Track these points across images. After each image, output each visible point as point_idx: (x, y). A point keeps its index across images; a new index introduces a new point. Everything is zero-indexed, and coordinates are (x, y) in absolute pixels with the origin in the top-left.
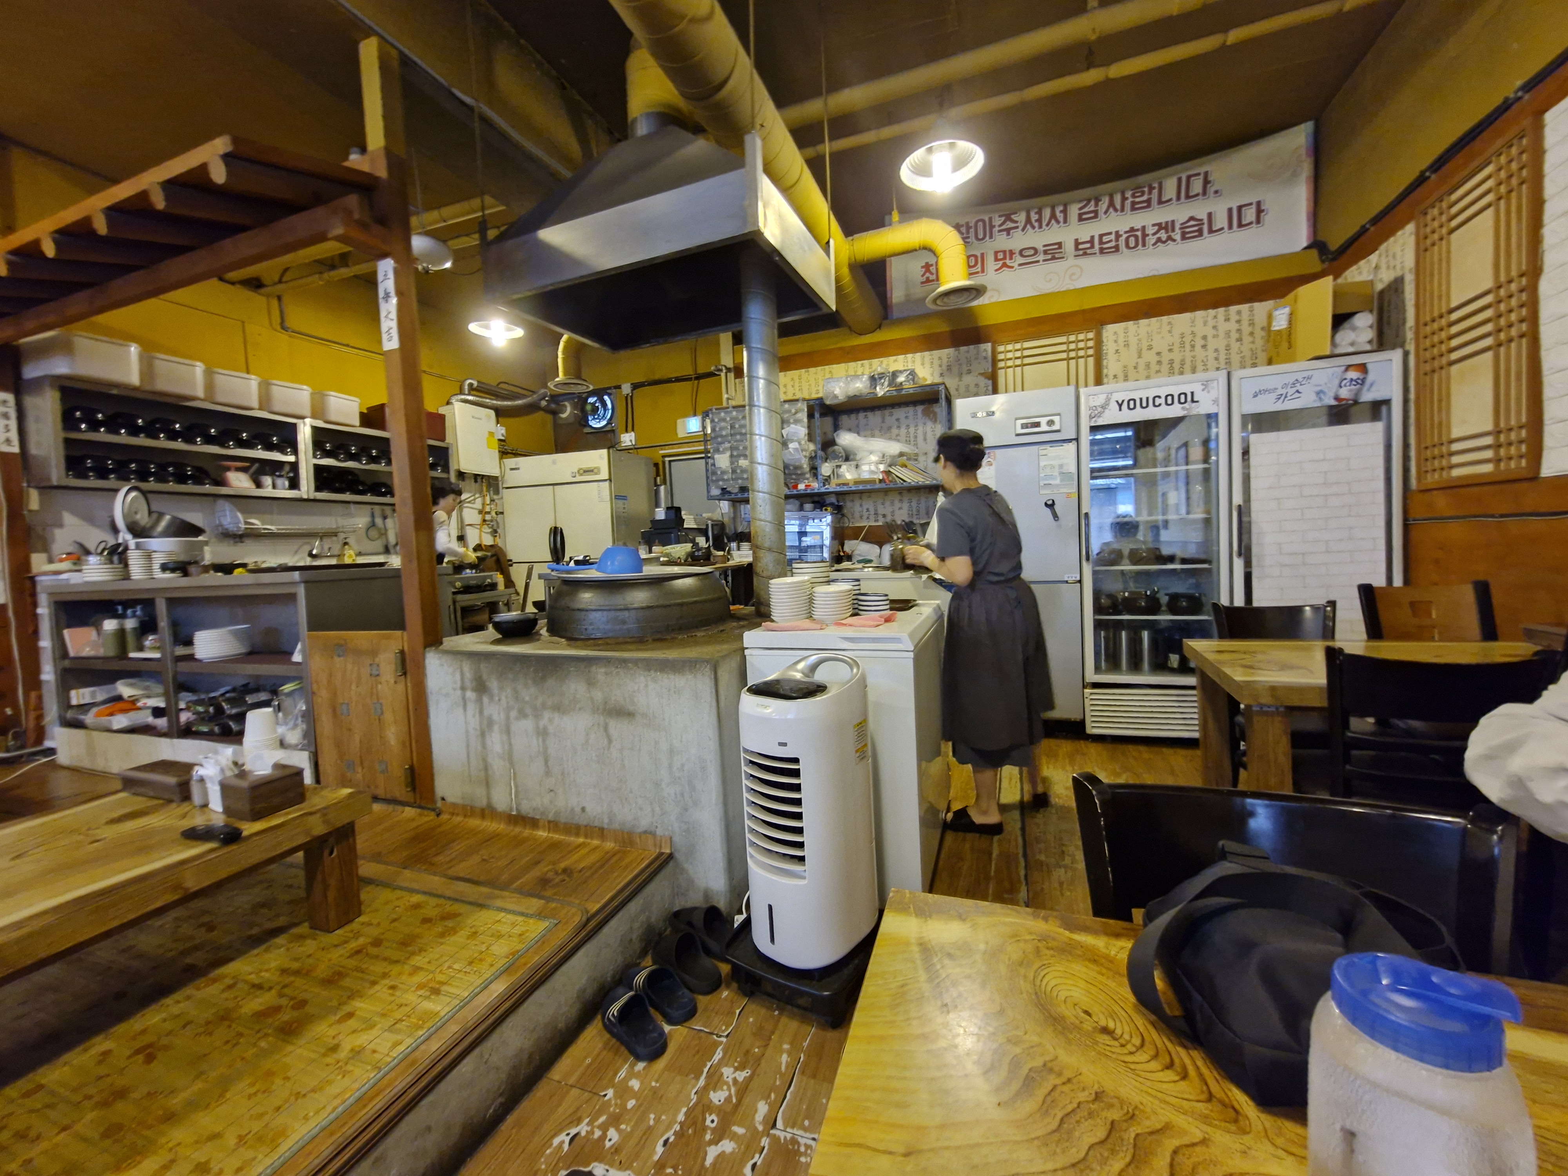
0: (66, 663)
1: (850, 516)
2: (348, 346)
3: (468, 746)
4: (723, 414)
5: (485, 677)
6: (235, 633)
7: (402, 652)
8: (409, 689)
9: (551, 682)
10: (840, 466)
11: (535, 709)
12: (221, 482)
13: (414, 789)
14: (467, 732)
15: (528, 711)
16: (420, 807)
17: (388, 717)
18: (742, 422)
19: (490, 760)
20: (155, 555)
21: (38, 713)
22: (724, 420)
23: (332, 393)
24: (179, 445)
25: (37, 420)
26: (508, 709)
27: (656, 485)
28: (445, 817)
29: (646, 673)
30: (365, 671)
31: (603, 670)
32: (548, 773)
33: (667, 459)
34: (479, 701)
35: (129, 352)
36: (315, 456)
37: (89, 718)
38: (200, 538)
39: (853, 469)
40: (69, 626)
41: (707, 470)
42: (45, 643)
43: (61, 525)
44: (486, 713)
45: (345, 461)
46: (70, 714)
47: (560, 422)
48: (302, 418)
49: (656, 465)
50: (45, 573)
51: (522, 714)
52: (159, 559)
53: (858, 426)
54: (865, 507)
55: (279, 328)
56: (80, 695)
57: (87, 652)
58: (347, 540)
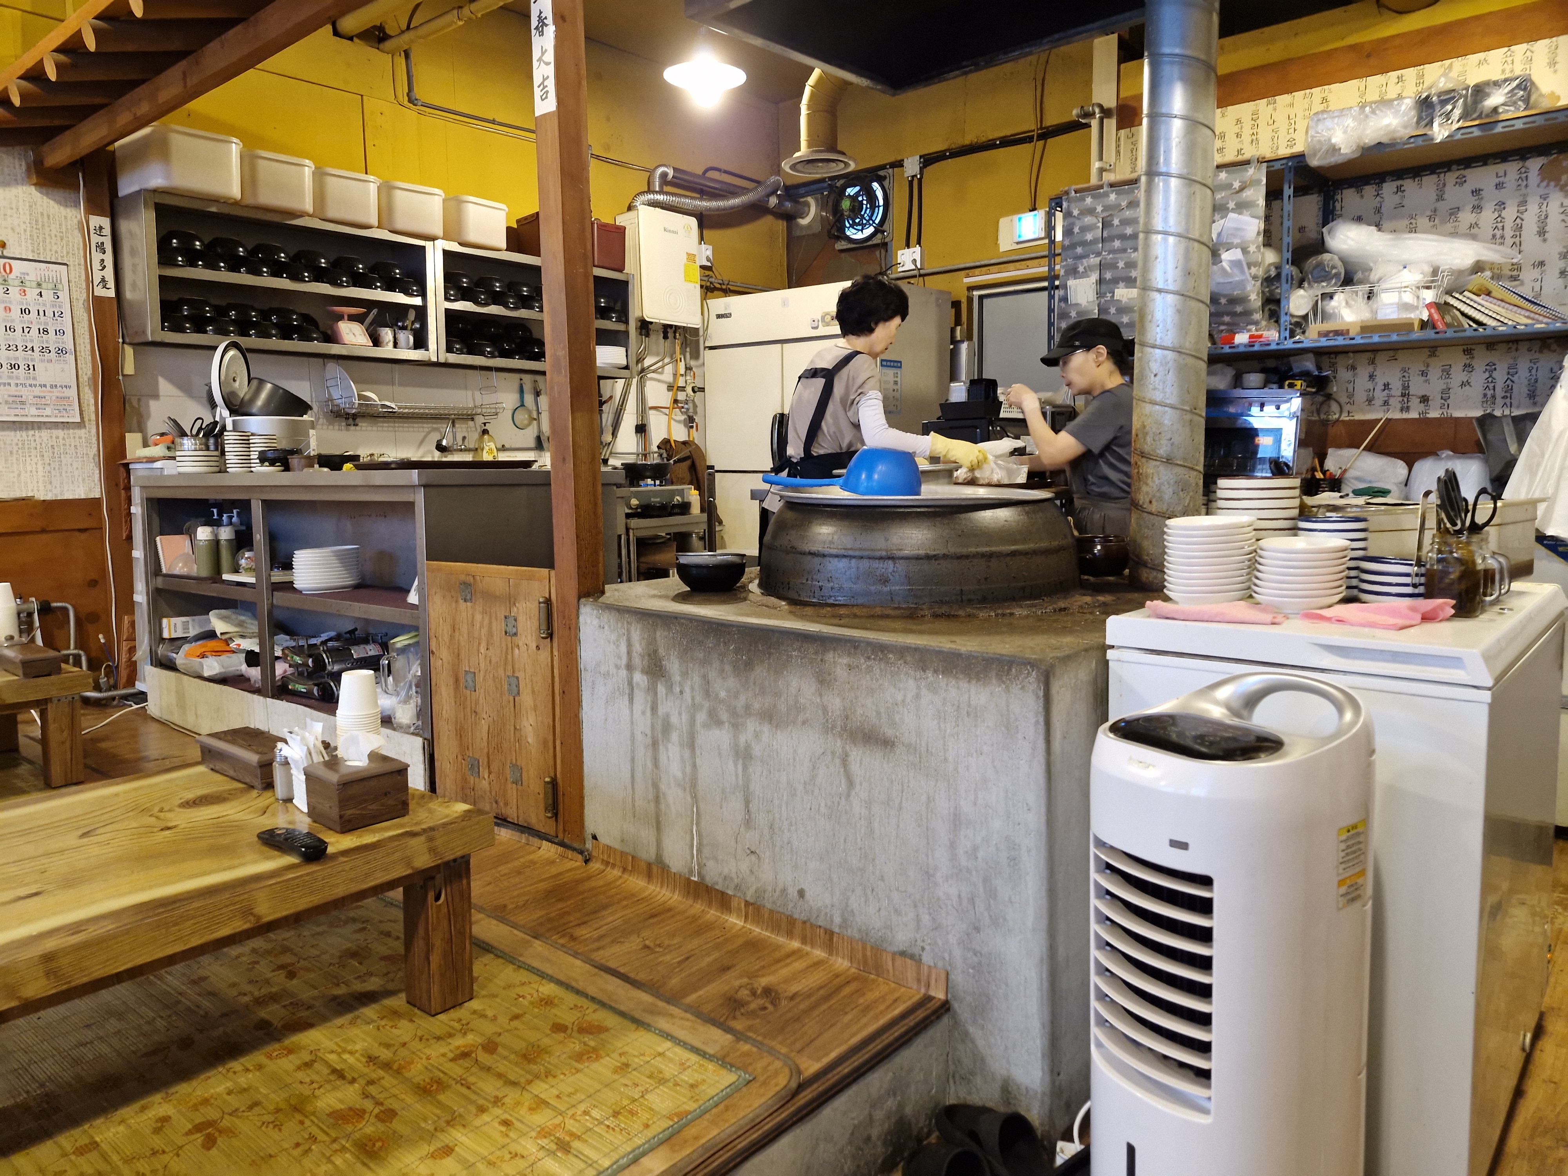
0: (159, 582)
1: (1343, 399)
2: (493, 122)
3: (633, 760)
4: (1089, 200)
5: (662, 652)
6: (342, 557)
7: (548, 602)
8: (556, 659)
9: (760, 671)
10: (1331, 296)
11: (734, 713)
12: (331, 337)
13: (556, 815)
14: (633, 735)
15: (724, 716)
16: (562, 844)
17: (526, 699)
18: (1128, 213)
19: (663, 787)
20: (253, 440)
21: (131, 644)
22: (1091, 211)
23: (471, 199)
24: (283, 283)
25: (134, 252)
26: (694, 708)
27: (953, 341)
28: (595, 866)
29: (918, 674)
30: (498, 627)
31: (845, 661)
32: (748, 823)
33: (976, 293)
34: (652, 689)
35: (229, 152)
36: (447, 299)
37: (180, 659)
38: (305, 417)
39: (1361, 301)
40: (162, 533)
41: (1051, 310)
42: (138, 553)
43: (156, 396)
44: (661, 711)
45: (486, 304)
46: (161, 650)
47: (797, 233)
48: (433, 239)
49: (956, 305)
50: (139, 461)
51: (714, 720)
52: (258, 445)
53: (1378, 210)
54: (1380, 381)
55: (406, 102)
56: (172, 626)
57: (179, 569)
58: (488, 427)
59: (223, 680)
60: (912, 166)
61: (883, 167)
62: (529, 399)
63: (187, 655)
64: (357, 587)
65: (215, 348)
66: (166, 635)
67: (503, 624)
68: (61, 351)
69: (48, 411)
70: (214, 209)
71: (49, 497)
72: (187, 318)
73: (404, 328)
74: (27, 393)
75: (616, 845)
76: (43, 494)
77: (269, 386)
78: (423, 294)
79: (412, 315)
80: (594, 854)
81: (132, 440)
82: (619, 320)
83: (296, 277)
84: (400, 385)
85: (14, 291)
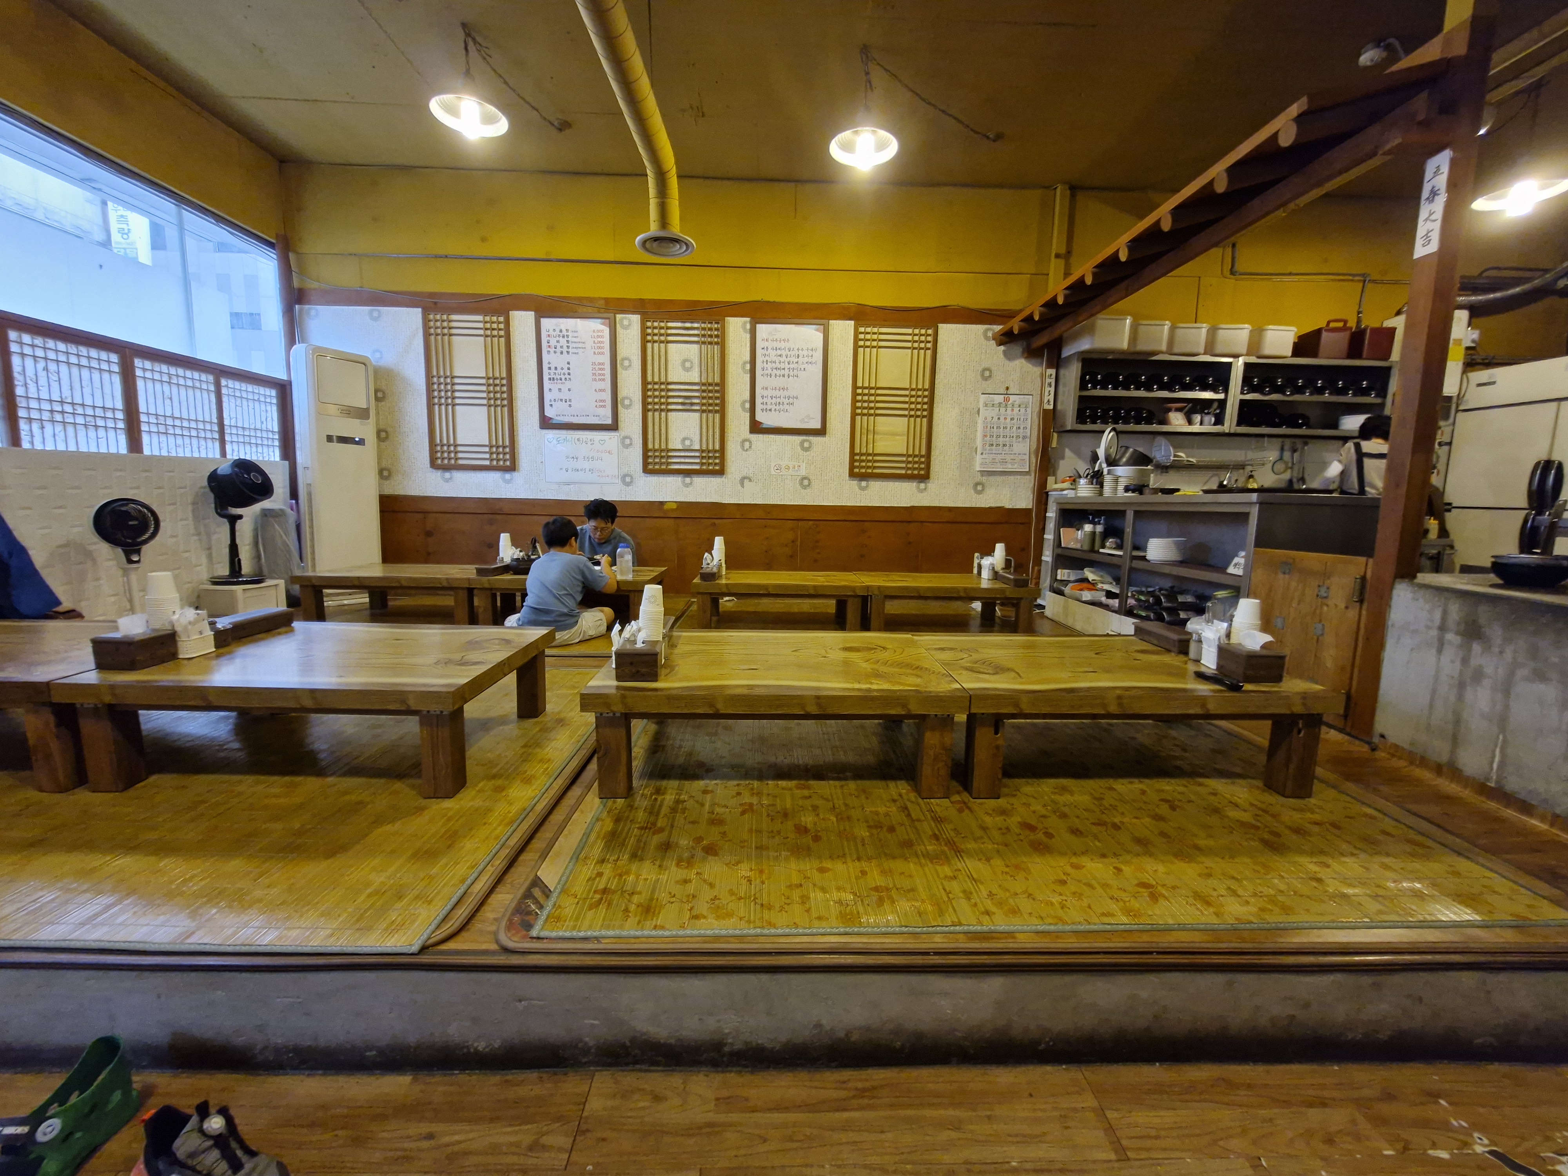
0: (1059, 551)
5: (1483, 621)
6: (1177, 544)
7: (1363, 578)
8: (1364, 616)
12: (1164, 422)
13: (1348, 716)
14: (1437, 677)
16: (1349, 734)
17: (1329, 639)
19: (1465, 715)
20: (1120, 479)
21: (1038, 580)
23: (1270, 327)
24: (1141, 393)
25: (1066, 385)
26: (1515, 666)
28: (1381, 754)
30: (1311, 591)
34: (1466, 646)
35: (1125, 325)
36: (1242, 393)
37: (1068, 590)
38: (1149, 467)
40: (1065, 526)
42: (1049, 536)
43: (1063, 458)
46: (1056, 585)
48: (1236, 356)
50: (1055, 490)
52: (1123, 482)
55: (1229, 274)
56: (1062, 574)
59: (1093, 603)
62: (1287, 454)
63: (1072, 589)
64: (1182, 562)
65: (1103, 432)
66: (1059, 577)
67: (1316, 591)
68: (1024, 437)
69: (1016, 466)
72: (1088, 417)
73: (1208, 413)
74: (1008, 458)
75: (1405, 746)
77: (1131, 450)
78: (1226, 391)
79: (1215, 405)
80: (1380, 746)
81: (1051, 480)
83: (1149, 389)
85: (1009, 409)
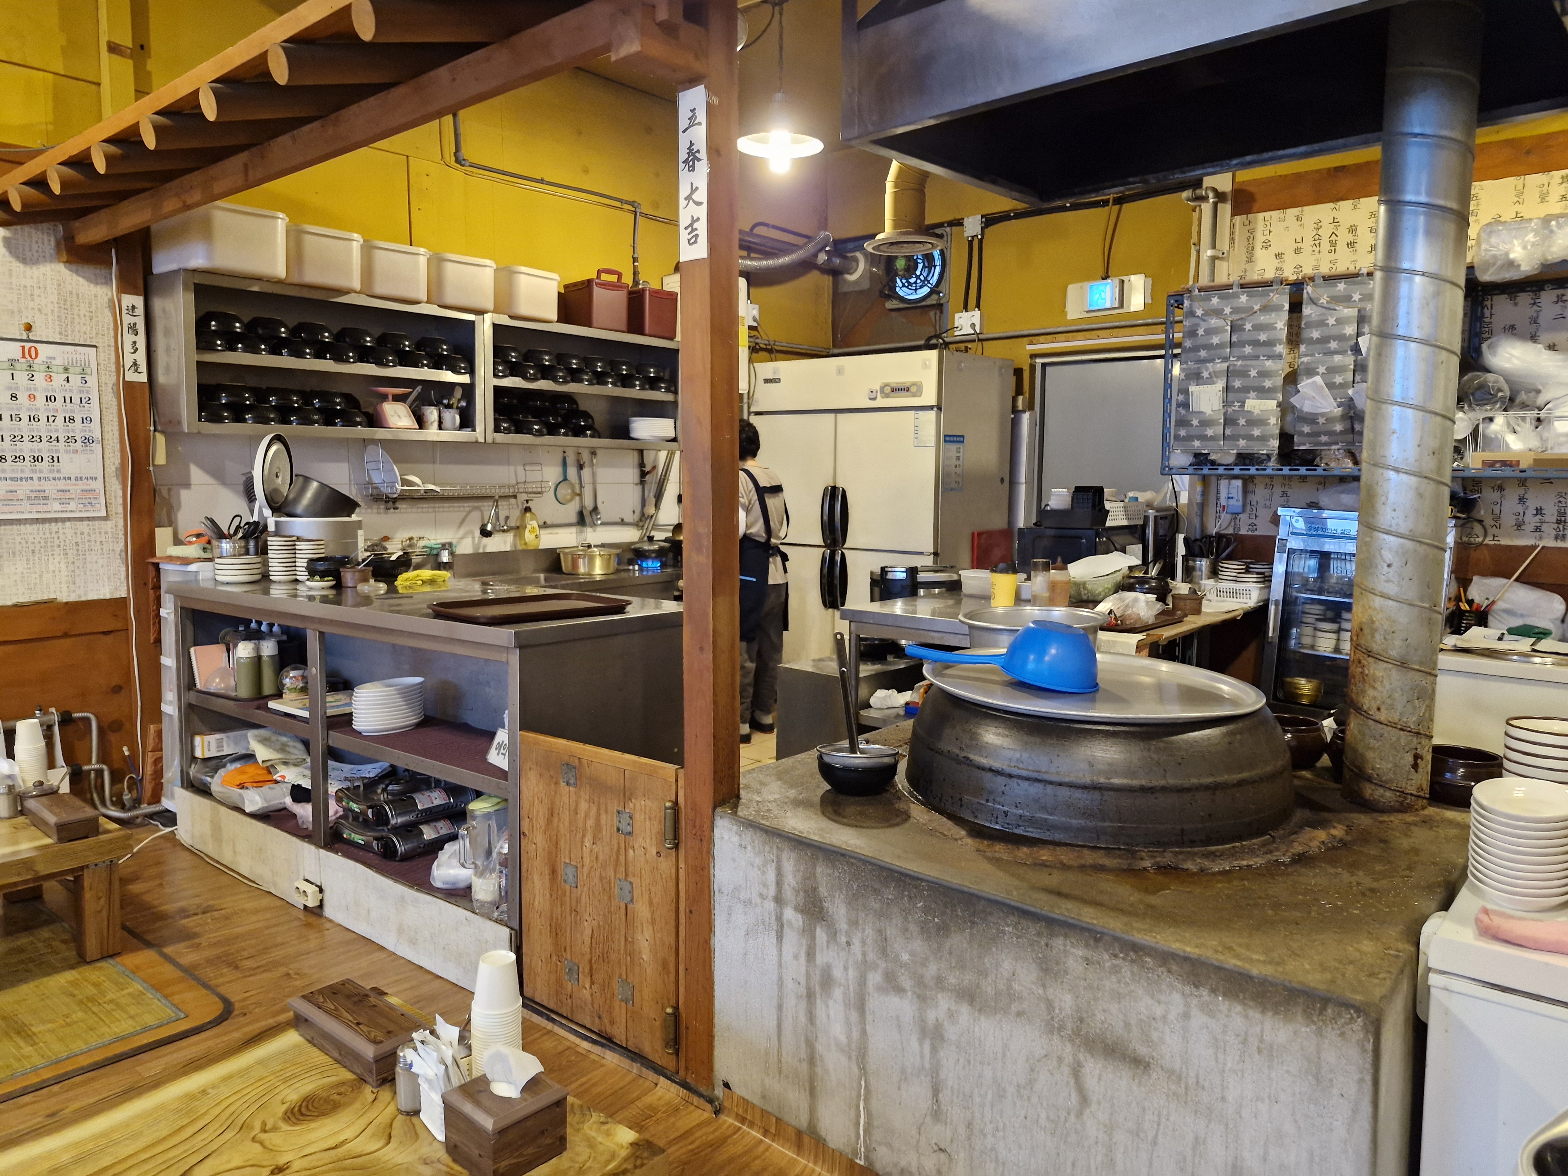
0: (192, 697)
1: (1489, 522)
2: (542, 181)
3: (780, 1007)
4: (1215, 300)
5: (823, 891)
7: (676, 808)
8: (682, 873)
9: (957, 940)
10: (1491, 419)
11: (920, 982)
12: (374, 420)
13: (677, 1052)
14: (780, 979)
15: (906, 982)
16: (684, 1085)
17: (642, 910)
18: (1263, 319)
19: (820, 1048)
20: (300, 545)
21: (158, 754)
22: (1218, 313)
23: (523, 269)
24: (327, 365)
25: (167, 332)
26: (864, 967)
27: (1015, 410)
28: (728, 1120)
29: (1187, 989)
30: (608, 821)
31: (1080, 952)
32: (937, 1114)
33: (1039, 361)
34: (809, 932)
35: (275, 228)
36: (496, 375)
37: (216, 784)
39: (1527, 427)
40: (196, 644)
42: (168, 661)
43: (187, 485)
44: (821, 958)
45: (535, 379)
46: (193, 771)
47: (844, 289)
48: (483, 312)
49: (1018, 372)
50: (171, 559)
51: (892, 984)
52: (305, 552)
54: (1532, 504)
55: (453, 163)
56: (206, 743)
57: (216, 685)
58: (530, 504)
59: (267, 817)
60: (972, 226)
61: (941, 225)
62: (572, 472)
63: (224, 782)
64: (419, 725)
65: (258, 441)
67: (615, 820)
68: (87, 441)
69: (72, 506)
70: (255, 288)
71: (73, 598)
72: (226, 406)
73: (449, 406)
74: (50, 488)
75: (756, 1100)
76: (65, 594)
77: (315, 485)
78: (471, 371)
79: (458, 393)
80: (726, 1104)
81: (163, 535)
82: (668, 390)
83: (339, 358)
84: (441, 463)
85: (40, 378)
